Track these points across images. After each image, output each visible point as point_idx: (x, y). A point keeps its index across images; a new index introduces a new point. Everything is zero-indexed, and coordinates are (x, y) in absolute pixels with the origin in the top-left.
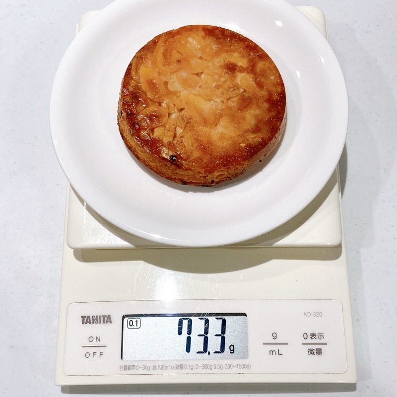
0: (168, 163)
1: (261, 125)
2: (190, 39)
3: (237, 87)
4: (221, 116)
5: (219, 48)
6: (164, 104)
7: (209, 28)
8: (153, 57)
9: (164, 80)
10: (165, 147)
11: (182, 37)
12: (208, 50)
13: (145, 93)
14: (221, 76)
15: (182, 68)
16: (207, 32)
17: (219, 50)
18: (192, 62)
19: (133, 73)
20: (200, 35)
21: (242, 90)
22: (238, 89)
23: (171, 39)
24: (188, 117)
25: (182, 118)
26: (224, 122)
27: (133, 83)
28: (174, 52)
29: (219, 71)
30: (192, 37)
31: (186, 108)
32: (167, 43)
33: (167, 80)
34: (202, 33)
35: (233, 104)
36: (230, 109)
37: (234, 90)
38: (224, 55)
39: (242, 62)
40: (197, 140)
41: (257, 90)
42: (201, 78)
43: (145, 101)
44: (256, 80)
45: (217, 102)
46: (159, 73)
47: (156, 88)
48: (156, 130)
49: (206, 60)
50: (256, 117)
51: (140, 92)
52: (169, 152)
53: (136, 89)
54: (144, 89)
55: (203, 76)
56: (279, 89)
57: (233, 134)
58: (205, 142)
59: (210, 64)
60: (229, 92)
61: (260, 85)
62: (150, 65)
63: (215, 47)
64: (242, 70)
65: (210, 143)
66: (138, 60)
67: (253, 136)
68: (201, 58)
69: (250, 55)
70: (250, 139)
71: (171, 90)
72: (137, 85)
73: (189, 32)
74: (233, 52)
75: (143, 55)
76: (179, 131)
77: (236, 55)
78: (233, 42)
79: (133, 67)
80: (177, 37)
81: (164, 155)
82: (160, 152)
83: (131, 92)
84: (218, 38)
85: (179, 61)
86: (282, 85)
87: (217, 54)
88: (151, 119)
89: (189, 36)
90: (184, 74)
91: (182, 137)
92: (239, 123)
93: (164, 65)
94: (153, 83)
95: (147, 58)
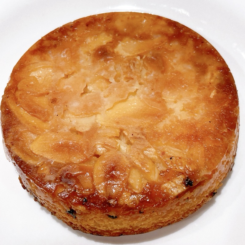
0: (188, 195)
1: (199, 61)
2: (34, 74)
3: (131, 61)
4: (159, 95)
5: (69, 52)
6: (100, 150)
7: (35, 48)
8: (27, 125)
9: (67, 131)
10: (165, 183)
11: (24, 80)
12: (62, 64)
13: (71, 163)
14: (106, 69)
15: (66, 102)
16: (39, 52)
17: (71, 52)
18: (65, 88)
19: (30, 162)
20: (36, 61)
21: (138, 58)
22: (135, 59)
23: (18, 94)
24: (138, 131)
25: (136, 138)
26: (169, 97)
27: (45, 170)
28: (37, 100)
29: (98, 67)
30: (33, 71)
31: (123, 127)
32: (19, 100)
33: (70, 128)
34: (36, 59)
35: (152, 75)
36: (157, 80)
37: (134, 64)
38: (82, 51)
39: (104, 39)
40: (178, 138)
41: (149, 42)
42: (91, 92)
43: (81, 169)
44: (136, 37)
45: (137, 90)
46: (54, 131)
47: (73, 146)
48: (131, 181)
49: (73, 73)
50: (183, 60)
51: (64, 168)
52: (175, 183)
53: (57, 171)
54: (63, 162)
55: (90, 88)
56: (163, 23)
57: (194, 95)
58: (186, 132)
59: (82, 71)
60: (133, 71)
61: (144, 37)
62: (34, 137)
63: (63, 55)
64: (114, 43)
65: (192, 126)
66: (17, 145)
67: (208, 76)
68: (67, 76)
69: (99, 28)
70: (212, 81)
71: (87, 129)
72: (52, 166)
73: (25, 69)
74: (84, 41)
75: (13, 136)
76: (151, 152)
77: (89, 40)
78: (71, 35)
79: (22, 156)
80: (20, 86)
81: (176, 191)
82: (168, 195)
83: (56, 179)
84: (55, 46)
85: (54, 101)
86: (159, 18)
87: (74, 58)
88: (113, 177)
89: (29, 72)
90: (75, 105)
91: (163, 153)
92: (181, 82)
93: (46, 121)
94: (62, 145)
95: (21, 134)
